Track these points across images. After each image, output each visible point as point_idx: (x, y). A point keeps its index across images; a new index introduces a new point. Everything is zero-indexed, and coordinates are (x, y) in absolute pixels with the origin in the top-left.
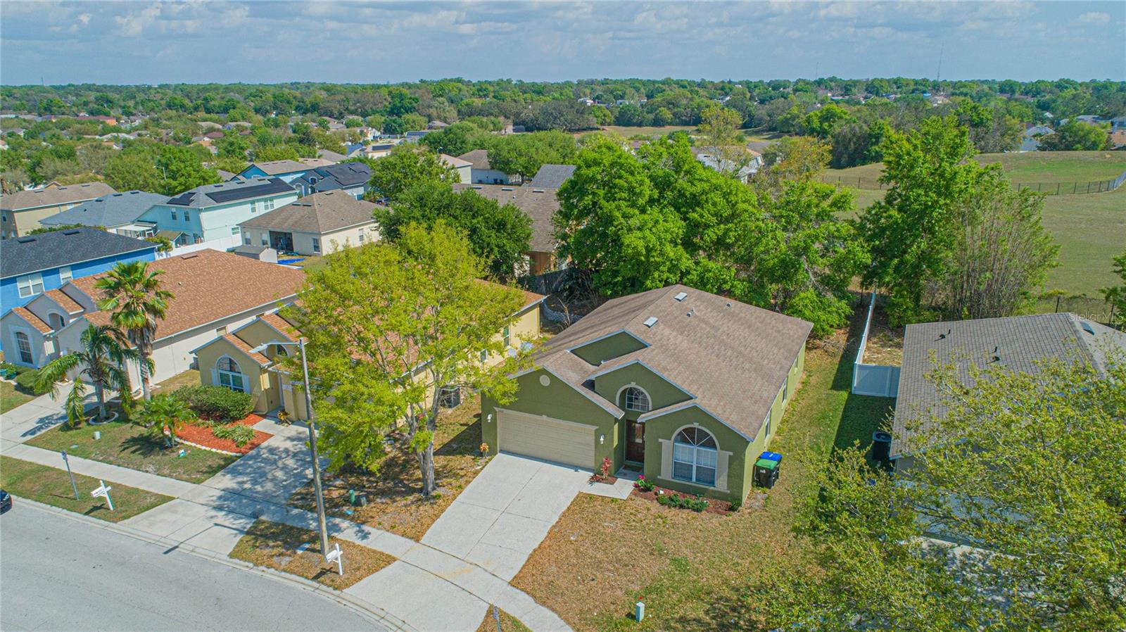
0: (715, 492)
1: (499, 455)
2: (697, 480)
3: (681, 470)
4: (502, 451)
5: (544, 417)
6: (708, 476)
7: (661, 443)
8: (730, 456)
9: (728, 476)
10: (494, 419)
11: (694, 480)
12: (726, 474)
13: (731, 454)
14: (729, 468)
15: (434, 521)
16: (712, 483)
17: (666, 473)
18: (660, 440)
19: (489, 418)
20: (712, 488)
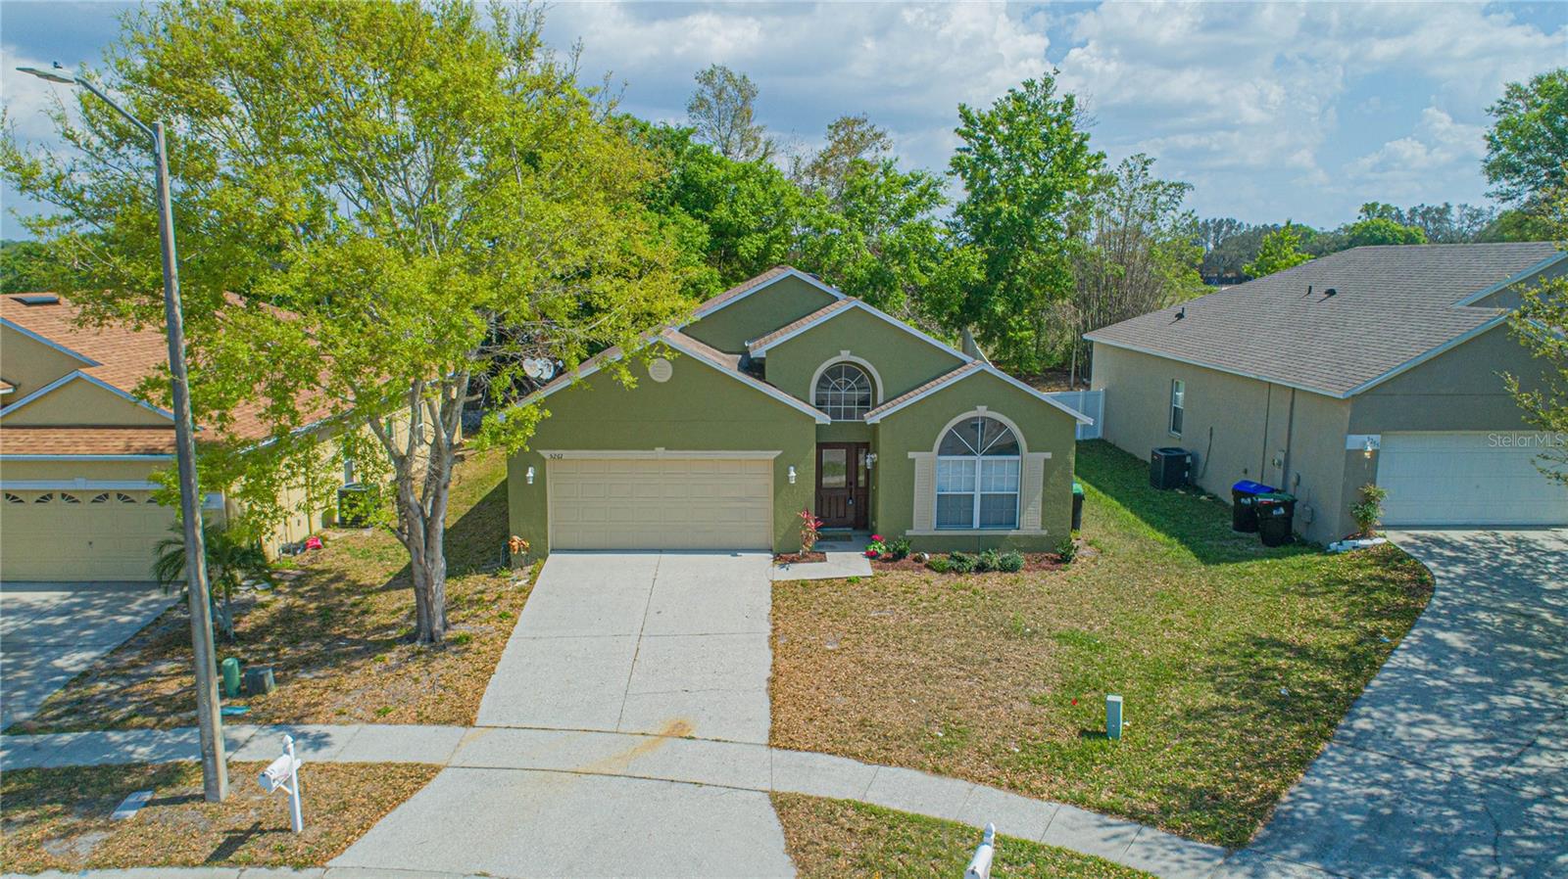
0: (1017, 538)
1: (551, 557)
2: (982, 525)
3: (952, 508)
4: (554, 550)
5: (660, 450)
6: (1003, 510)
7: (913, 461)
8: (1046, 460)
9: (1044, 501)
10: (540, 478)
11: (976, 523)
12: (1039, 498)
13: (1049, 455)
14: (1045, 484)
15: (485, 682)
16: (1012, 523)
17: (924, 521)
18: (911, 455)
19: (530, 474)
20: (1013, 532)
